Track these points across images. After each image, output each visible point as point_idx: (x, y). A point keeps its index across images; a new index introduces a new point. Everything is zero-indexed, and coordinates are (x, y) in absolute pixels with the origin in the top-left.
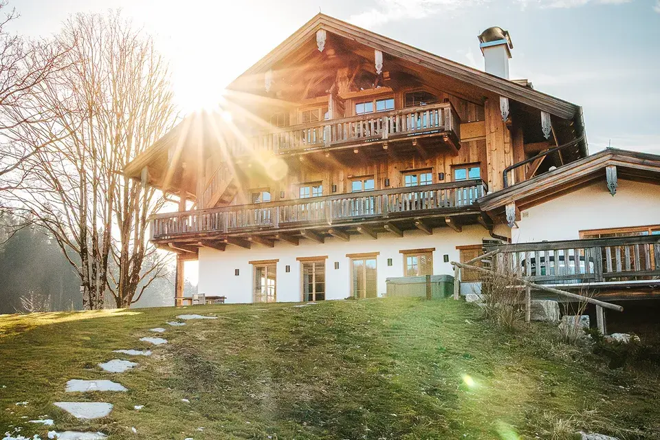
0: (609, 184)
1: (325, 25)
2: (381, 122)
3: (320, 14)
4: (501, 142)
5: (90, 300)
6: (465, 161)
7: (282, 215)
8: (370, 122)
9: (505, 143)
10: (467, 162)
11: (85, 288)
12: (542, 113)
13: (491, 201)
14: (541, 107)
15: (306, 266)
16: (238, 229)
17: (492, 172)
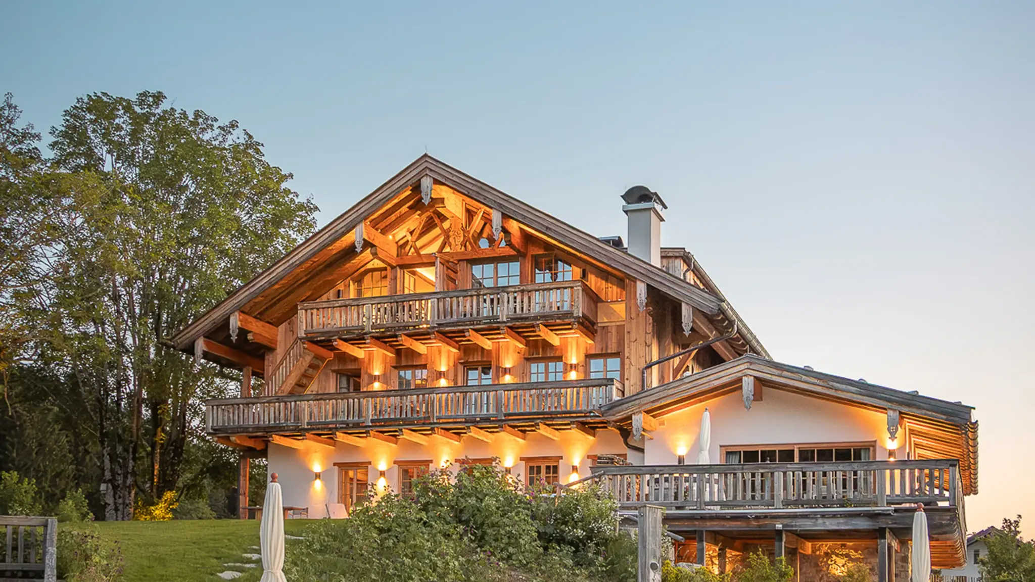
0: (745, 397)
1: (431, 170)
2: (498, 299)
3: (426, 155)
4: (642, 333)
5: (115, 503)
6: (602, 350)
7: (375, 407)
8: (485, 297)
9: (646, 333)
10: (604, 352)
11: (107, 487)
12: (683, 304)
13: (616, 409)
14: (682, 297)
15: (406, 472)
16: (320, 423)
17: (630, 367)
